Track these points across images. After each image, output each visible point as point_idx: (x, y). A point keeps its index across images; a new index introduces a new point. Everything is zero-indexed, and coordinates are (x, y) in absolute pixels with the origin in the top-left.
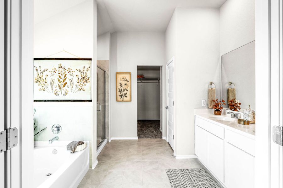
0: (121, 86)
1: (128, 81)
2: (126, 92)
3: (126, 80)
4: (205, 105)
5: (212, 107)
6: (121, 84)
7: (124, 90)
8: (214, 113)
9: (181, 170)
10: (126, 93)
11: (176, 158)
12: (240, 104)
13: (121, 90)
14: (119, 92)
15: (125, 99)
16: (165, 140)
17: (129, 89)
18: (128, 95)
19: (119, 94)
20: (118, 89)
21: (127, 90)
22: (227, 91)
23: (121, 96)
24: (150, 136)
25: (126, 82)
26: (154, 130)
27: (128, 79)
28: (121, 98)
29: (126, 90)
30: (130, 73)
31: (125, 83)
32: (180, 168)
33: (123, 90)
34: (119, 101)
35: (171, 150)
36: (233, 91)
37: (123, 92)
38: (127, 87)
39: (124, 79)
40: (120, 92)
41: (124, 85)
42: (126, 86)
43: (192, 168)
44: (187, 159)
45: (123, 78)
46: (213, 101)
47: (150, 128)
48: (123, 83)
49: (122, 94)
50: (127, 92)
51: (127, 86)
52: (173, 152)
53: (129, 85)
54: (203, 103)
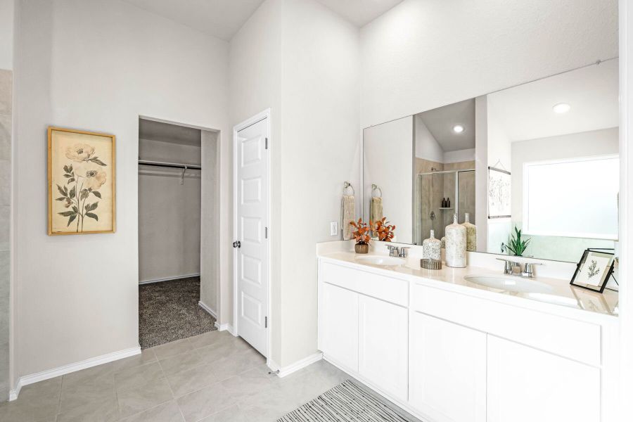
0: (73, 180)
1: (103, 164)
2: (91, 199)
3: (95, 160)
4: (336, 234)
5: (349, 237)
6: (68, 170)
7: (85, 194)
8: (354, 250)
9: (309, 407)
10: (95, 206)
11: (281, 375)
12: (394, 228)
13: (68, 195)
14: (61, 199)
15: (89, 223)
16: (228, 333)
17: (105, 191)
18: (102, 211)
19: (60, 207)
20: (55, 188)
21: (98, 194)
22: (370, 202)
23: (72, 216)
24: (181, 332)
25: (93, 167)
26: (184, 311)
27: (104, 155)
28: (72, 219)
29: (91, 195)
30: (112, 138)
31: (92, 169)
32: (303, 402)
33: (78, 194)
34: (59, 233)
35: (257, 358)
36: (380, 202)
37: (81, 203)
38: (98, 183)
39: (84, 155)
40: (65, 202)
41: (85, 175)
42: (93, 178)
43: (327, 388)
44: (304, 369)
45: (81, 152)
46: (351, 223)
47: (169, 305)
48: (81, 169)
49: (74, 208)
50: (96, 199)
51: (98, 178)
52: (266, 362)
53: (108, 177)
54: (334, 229)
